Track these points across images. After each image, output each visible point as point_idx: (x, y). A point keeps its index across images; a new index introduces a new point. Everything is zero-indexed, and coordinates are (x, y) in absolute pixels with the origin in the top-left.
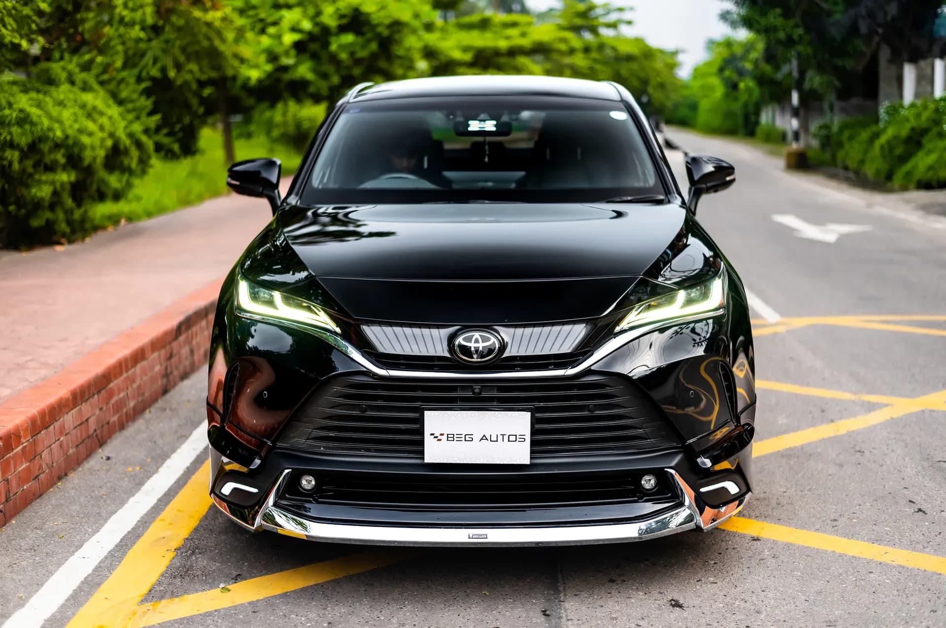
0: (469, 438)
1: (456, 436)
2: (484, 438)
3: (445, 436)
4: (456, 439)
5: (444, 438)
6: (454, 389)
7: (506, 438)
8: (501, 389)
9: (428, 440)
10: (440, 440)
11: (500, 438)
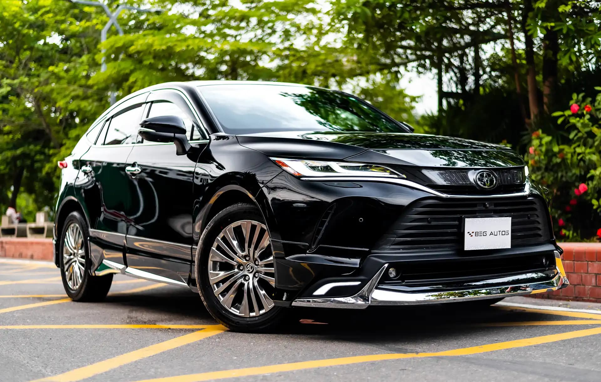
0: (484, 234)
1: (479, 233)
2: (491, 234)
3: (474, 233)
4: (479, 235)
5: (474, 234)
6: (475, 205)
7: (501, 232)
8: (496, 205)
9: (467, 236)
10: (472, 236)
11: (498, 233)
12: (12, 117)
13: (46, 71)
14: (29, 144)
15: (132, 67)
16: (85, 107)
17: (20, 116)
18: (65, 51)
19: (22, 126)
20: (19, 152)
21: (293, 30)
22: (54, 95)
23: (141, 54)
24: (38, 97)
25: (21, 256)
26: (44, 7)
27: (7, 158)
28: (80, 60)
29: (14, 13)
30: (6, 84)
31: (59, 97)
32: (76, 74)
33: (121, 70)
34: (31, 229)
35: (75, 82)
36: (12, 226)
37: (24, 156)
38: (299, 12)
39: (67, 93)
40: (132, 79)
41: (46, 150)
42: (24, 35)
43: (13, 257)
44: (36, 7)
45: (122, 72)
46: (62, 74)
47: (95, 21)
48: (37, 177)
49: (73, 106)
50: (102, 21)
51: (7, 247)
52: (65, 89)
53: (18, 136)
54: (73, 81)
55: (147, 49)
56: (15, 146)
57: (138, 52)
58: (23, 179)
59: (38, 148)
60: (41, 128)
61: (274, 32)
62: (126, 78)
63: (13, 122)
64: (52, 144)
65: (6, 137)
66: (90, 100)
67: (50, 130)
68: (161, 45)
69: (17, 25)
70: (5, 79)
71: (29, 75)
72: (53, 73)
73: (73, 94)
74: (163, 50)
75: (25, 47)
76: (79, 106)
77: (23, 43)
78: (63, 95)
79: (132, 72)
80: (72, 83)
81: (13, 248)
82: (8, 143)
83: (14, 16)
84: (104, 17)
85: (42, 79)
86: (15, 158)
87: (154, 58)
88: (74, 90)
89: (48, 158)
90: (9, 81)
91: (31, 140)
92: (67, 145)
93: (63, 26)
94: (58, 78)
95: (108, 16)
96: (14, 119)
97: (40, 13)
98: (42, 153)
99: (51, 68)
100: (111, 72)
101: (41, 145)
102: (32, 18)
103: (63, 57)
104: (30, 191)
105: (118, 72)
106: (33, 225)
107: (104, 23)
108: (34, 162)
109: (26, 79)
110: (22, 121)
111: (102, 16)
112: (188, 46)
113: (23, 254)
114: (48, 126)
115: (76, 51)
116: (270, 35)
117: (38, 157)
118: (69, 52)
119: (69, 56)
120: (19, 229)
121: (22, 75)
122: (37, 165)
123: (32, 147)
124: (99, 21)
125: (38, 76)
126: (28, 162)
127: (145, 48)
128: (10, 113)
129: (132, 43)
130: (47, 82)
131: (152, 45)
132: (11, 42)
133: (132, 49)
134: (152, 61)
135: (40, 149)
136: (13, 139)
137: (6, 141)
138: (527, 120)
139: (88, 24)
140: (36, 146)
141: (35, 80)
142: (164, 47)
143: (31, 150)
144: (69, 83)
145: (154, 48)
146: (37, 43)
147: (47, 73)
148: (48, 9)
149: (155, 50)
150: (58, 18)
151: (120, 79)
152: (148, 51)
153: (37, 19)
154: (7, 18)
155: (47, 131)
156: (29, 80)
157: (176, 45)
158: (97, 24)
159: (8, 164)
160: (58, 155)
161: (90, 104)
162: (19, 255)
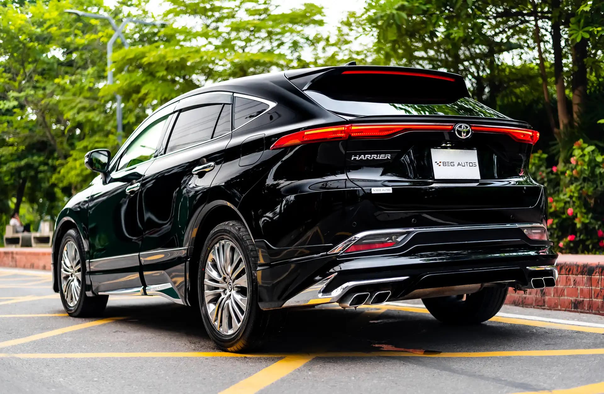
12: (16, 129)
13: (51, 83)
14: (33, 155)
15: (144, 79)
16: (93, 117)
17: (24, 128)
18: (70, 64)
19: (26, 138)
20: (23, 163)
21: (302, 41)
22: (61, 107)
23: (154, 66)
24: (43, 110)
25: (32, 267)
26: (49, 20)
27: (12, 169)
28: (86, 72)
29: (20, 26)
30: (13, 97)
31: (66, 109)
32: (83, 85)
33: (133, 82)
34: (35, 238)
35: (80, 94)
36: (16, 235)
37: (29, 166)
38: (307, 24)
39: (74, 104)
40: (143, 91)
41: (50, 161)
42: (29, 48)
43: (24, 267)
44: (41, 20)
45: (134, 84)
46: (68, 86)
47: (100, 34)
48: (41, 187)
49: (81, 117)
50: (107, 34)
51: (18, 257)
52: (71, 101)
53: (22, 147)
54: (78, 93)
55: (159, 61)
56: (20, 157)
57: (150, 64)
58: (26, 190)
59: (42, 159)
60: (45, 139)
61: (282, 44)
62: (137, 90)
63: (18, 133)
64: (56, 155)
65: (11, 148)
66: (97, 112)
67: (55, 141)
68: (174, 57)
69: (22, 38)
70: (11, 91)
71: (35, 88)
72: (59, 85)
73: (80, 105)
74: (176, 61)
75: (30, 60)
76: (86, 117)
77: (28, 56)
78: (69, 106)
79: (144, 83)
80: (78, 95)
81: (24, 258)
82: (12, 155)
83: (20, 30)
84: (109, 30)
85: (48, 91)
86: (19, 169)
87: (167, 69)
88: (80, 102)
89: (54, 169)
90: (15, 94)
91: (34, 151)
92: (74, 156)
93: (68, 40)
94: (64, 90)
95: (114, 30)
96: (18, 130)
97: (46, 26)
98: (46, 164)
99: (57, 81)
100: (123, 83)
101: (45, 156)
102: (39, 30)
103: (68, 69)
104: (32, 200)
105: (130, 83)
106: (38, 235)
107: (110, 36)
108: (37, 172)
109: (32, 92)
110: (26, 132)
111: (107, 28)
112: (202, 58)
113: (35, 265)
114: (53, 137)
115: (81, 63)
116: (279, 46)
117: (42, 168)
118: (75, 65)
119: (74, 69)
120: (23, 238)
121: (28, 87)
122: (41, 175)
123: (35, 158)
124: (104, 34)
125: (44, 89)
126: (32, 173)
127: (157, 59)
128: (15, 125)
129: (143, 55)
130: (52, 94)
131: (164, 57)
132: (15, 55)
133: (145, 60)
134: (165, 73)
135: (44, 160)
136: (17, 150)
137: (10, 152)
138: (556, 130)
139: (93, 36)
140: (39, 156)
141: (40, 93)
142: (177, 59)
143: (36, 161)
144: (74, 95)
145: (167, 60)
146: (42, 55)
147: (53, 85)
148: (52, 22)
149: (168, 62)
150: (63, 30)
151: (131, 90)
152: (161, 63)
153: (43, 31)
154: (13, 31)
155: (52, 142)
156: (35, 92)
157: (189, 57)
158: (102, 36)
159: (12, 175)
160: (65, 166)
161: (97, 115)
162: (31, 265)
